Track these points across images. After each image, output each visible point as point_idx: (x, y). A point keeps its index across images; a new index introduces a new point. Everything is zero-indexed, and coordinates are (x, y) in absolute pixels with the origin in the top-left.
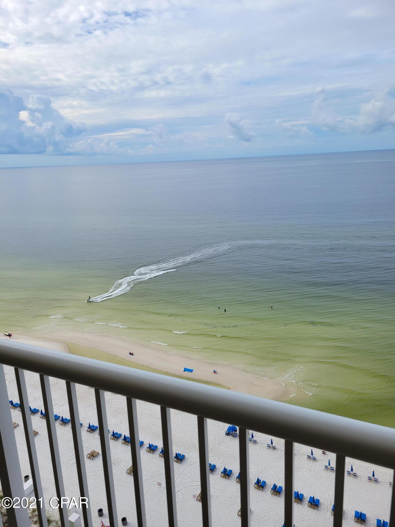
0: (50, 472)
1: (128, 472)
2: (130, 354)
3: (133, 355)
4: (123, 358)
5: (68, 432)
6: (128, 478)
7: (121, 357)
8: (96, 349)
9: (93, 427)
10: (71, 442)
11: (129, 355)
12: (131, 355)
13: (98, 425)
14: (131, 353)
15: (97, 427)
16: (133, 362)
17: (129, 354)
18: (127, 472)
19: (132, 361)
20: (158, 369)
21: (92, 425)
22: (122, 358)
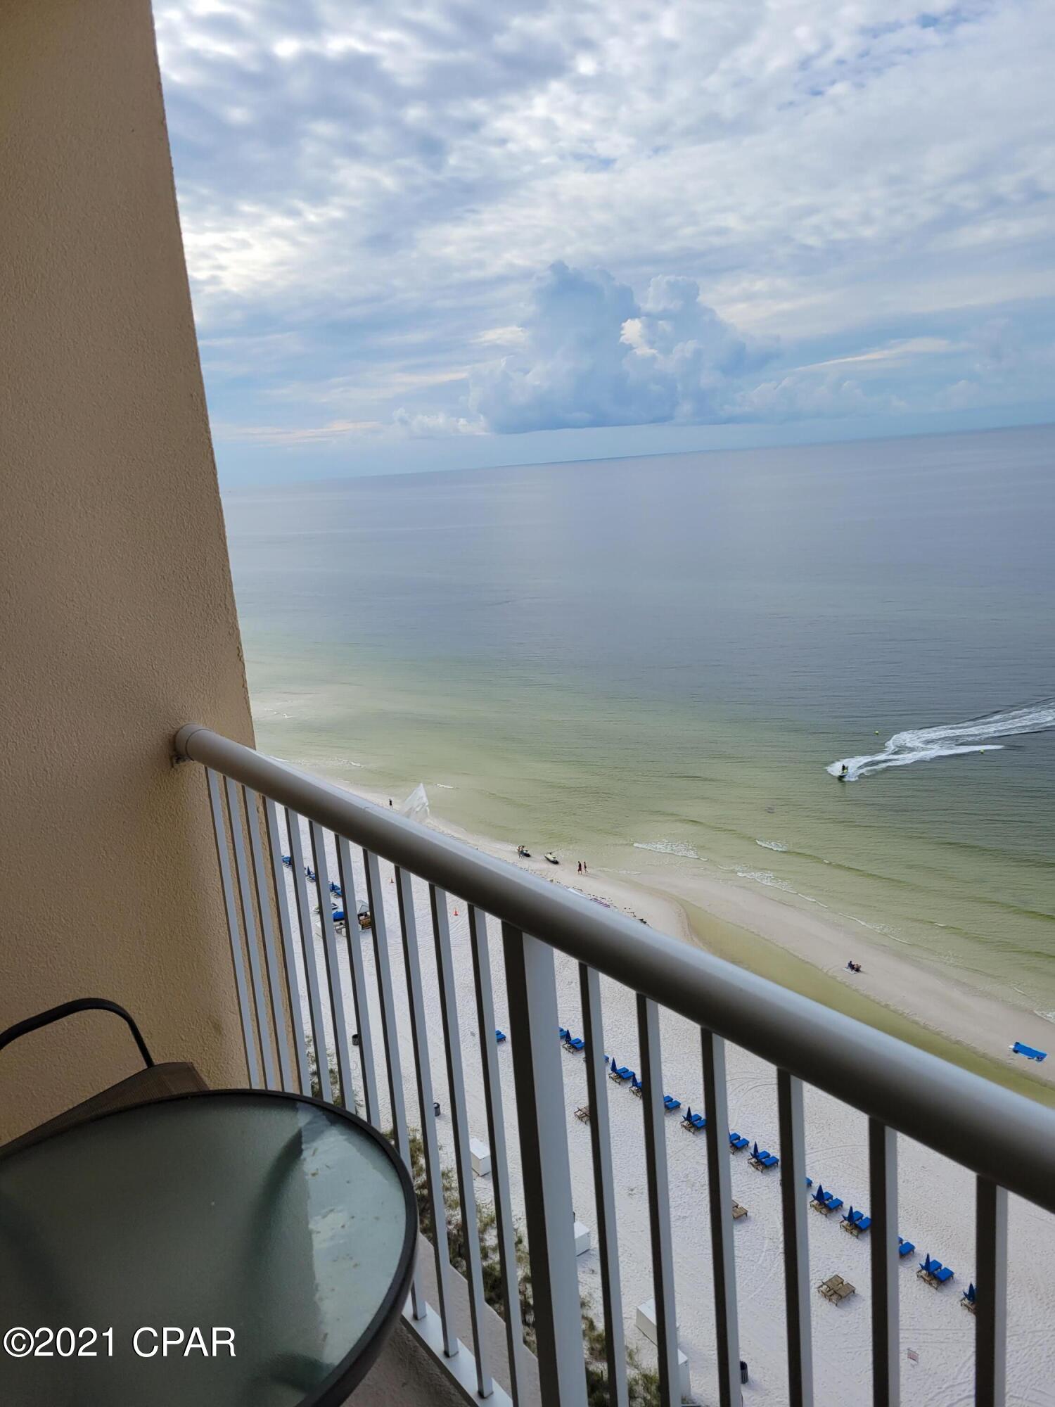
0: (623, 1220)
1: (824, 1291)
2: (851, 966)
3: (858, 970)
4: (830, 974)
5: (673, 1134)
6: (821, 1306)
7: (825, 971)
8: (759, 935)
9: (735, 1140)
10: (678, 1162)
11: (845, 969)
12: (854, 972)
13: (778, 1156)
14: (853, 963)
15: (775, 1161)
16: (856, 990)
17: (847, 965)
18: (821, 1289)
19: (853, 987)
20: (931, 1028)
21: (733, 1132)
22: (826, 974)
